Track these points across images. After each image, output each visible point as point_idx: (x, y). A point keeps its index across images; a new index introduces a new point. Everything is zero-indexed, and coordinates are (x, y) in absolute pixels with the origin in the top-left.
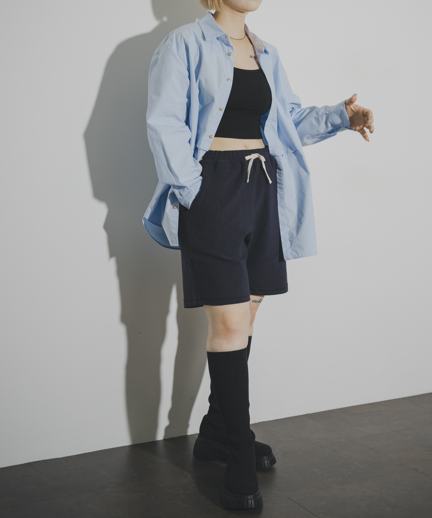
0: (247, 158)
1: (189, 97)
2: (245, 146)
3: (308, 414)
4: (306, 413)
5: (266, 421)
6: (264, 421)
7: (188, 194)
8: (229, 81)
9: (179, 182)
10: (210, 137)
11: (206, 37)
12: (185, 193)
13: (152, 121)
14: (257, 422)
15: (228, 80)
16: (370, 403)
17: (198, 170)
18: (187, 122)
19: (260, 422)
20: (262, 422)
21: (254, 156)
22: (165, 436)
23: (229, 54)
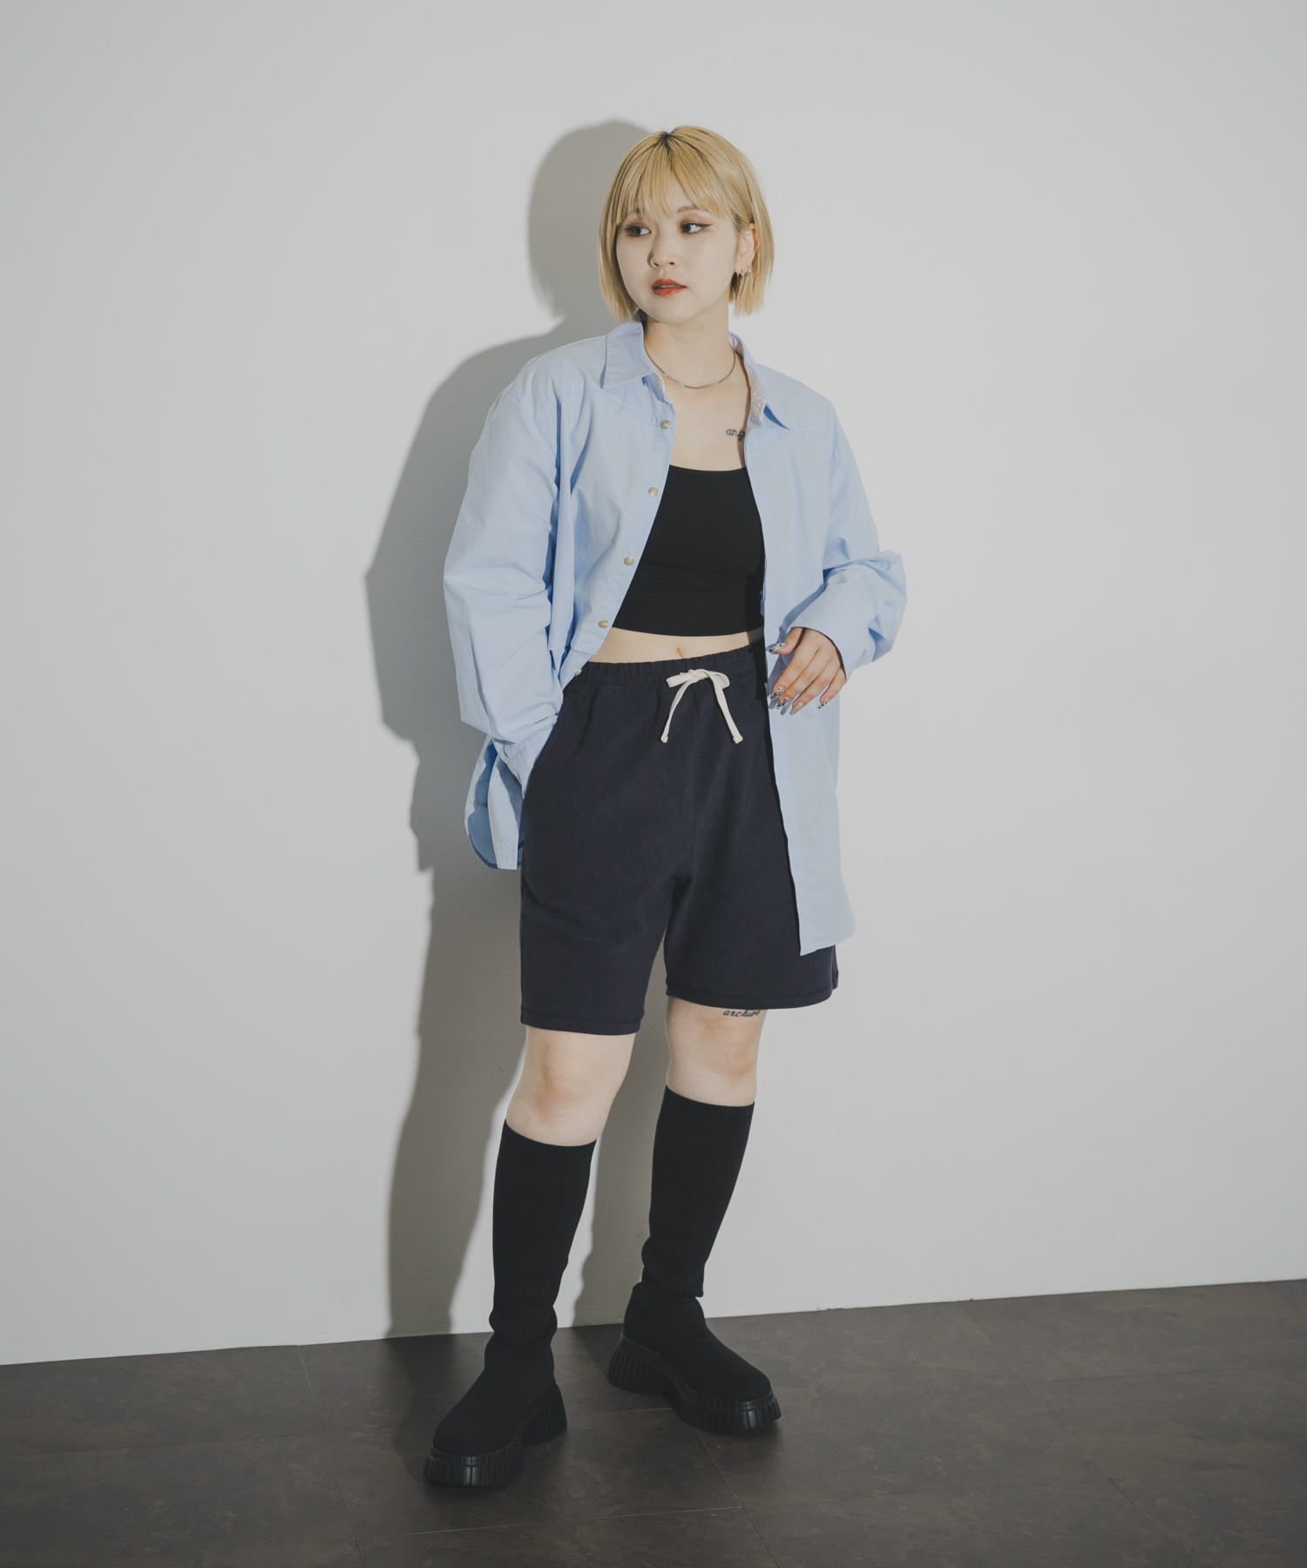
0: (673, 681)
1: (555, 521)
2: (678, 649)
3: (971, 1300)
4: (966, 1297)
5: (847, 1308)
6: (844, 1307)
7: (519, 756)
8: (652, 494)
9: (496, 732)
10: (601, 625)
11: (606, 380)
12: (511, 751)
13: (454, 578)
14: (824, 1308)
15: (650, 491)
16: (1165, 1286)
17: (552, 704)
18: (549, 579)
19: (829, 1310)
20: (835, 1310)
21: (694, 676)
22: (576, 1319)
23: (663, 424)
